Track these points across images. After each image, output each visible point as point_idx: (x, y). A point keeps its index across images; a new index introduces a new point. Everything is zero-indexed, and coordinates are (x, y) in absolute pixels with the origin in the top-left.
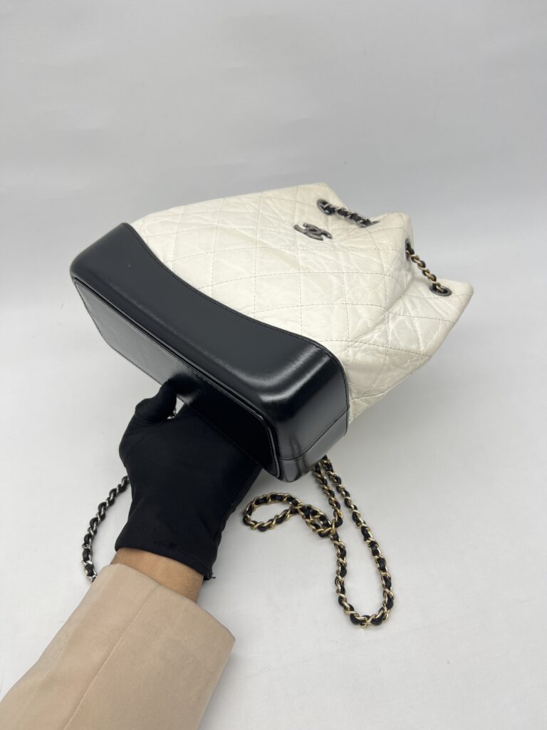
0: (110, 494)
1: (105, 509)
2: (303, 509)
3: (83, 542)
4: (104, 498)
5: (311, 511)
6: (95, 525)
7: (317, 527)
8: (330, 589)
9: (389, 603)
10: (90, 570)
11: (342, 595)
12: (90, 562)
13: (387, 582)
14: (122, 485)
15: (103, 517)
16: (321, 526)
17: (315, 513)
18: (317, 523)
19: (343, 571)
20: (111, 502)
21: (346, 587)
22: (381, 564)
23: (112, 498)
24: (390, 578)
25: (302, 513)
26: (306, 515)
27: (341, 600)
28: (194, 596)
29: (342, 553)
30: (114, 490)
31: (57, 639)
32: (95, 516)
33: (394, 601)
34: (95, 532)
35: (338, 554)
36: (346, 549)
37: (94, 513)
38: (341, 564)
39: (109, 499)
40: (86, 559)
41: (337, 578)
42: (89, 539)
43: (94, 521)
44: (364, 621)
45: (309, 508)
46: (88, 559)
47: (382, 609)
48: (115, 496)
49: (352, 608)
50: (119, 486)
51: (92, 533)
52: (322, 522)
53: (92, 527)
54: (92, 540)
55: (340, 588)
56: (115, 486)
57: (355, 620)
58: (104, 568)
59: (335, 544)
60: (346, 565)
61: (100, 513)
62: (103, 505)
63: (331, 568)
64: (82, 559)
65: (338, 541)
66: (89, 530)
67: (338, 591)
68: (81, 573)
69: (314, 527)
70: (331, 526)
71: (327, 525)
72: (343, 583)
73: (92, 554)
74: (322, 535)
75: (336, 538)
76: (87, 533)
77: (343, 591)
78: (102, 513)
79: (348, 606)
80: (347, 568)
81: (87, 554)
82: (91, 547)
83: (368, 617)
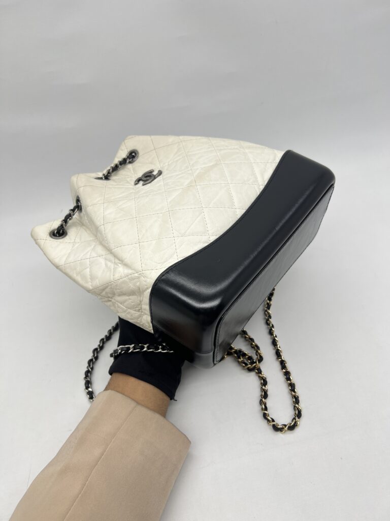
0: (100, 343)
1: (97, 353)
2: (236, 352)
3: (85, 376)
4: (96, 345)
5: (241, 353)
6: (91, 364)
7: (246, 364)
8: (257, 407)
9: (299, 414)
10: (91, 395)
11: (266, 412)
12: (90, 389)
13: (296, 400)
14: (108, 335)
15: (97, 358)
16: (248, 363)
17: (244, 355)
18: (246, 361)
19: (265, 395)
20: (101, 348)
21: (267, 406)
22: (292, 387)
23: (101, 345)
24: (298, 397)
25: (236, 355)
26: (238, 356)
27: (265, 416)
28: (163, 412)
29: (264, 382)
30: (102, 340)
31: (69, 441)
32: (90, 358)
33: (302, 413)
34: (92, 369)
35: (261, 383)
36: (267, 380)
37: (90, 356)
38: (264, 390)
39: (99, 345)
40: (87, 388)
41: (261, 400)
42: (88, 374)
43: (90, 361)
44: (283, 428)
45: (240, 351)
46: (89, 388)
47: (294, 419)
48: (103, 343)
49: (273, 421)
50: (106, 336)
51: (90, 370)
52: (249, 361)
53: (89, 365)
54: (91, 374)
55: (264, 407)
56: (103, 336)
57: (276, 428)
58: (100, 393)
59: (259, 376)
60: (267, 391)
61: (94, 355)
62: (95, 350)
63: (257, 393)
64: (84, 387)
65: (261, 373)
66: (87, 367)
67: (262, 409)
68: (85, 397)
69: (244, 365)
70: (256, 362)
71: (253, 363)
72: (266, 403)
73: (91, 384)
74: (250, 370)
75: (259, 371)
76: (87, 369)
77: (266, 409)
78: (96, 355)
79: (271, 419)
80: (268, 393)
81: (88, 384)
82: (90, 379)
83: (285, 425)
